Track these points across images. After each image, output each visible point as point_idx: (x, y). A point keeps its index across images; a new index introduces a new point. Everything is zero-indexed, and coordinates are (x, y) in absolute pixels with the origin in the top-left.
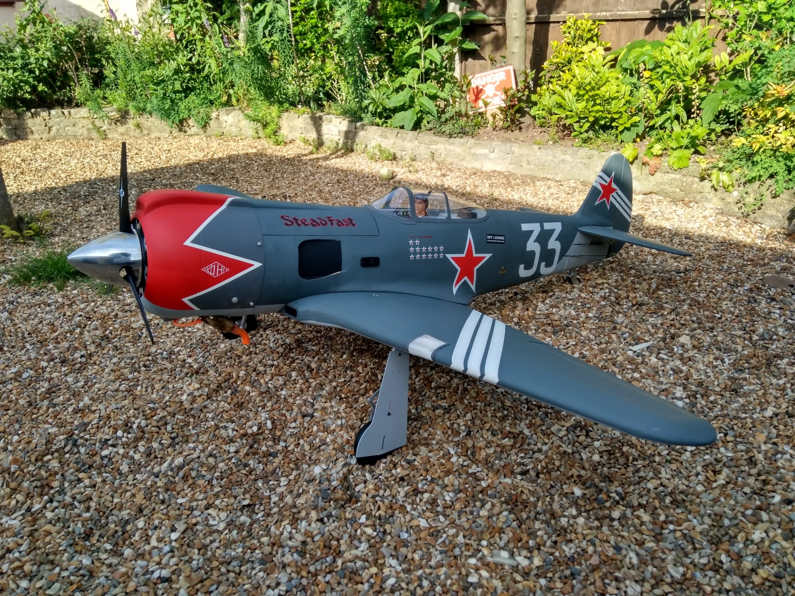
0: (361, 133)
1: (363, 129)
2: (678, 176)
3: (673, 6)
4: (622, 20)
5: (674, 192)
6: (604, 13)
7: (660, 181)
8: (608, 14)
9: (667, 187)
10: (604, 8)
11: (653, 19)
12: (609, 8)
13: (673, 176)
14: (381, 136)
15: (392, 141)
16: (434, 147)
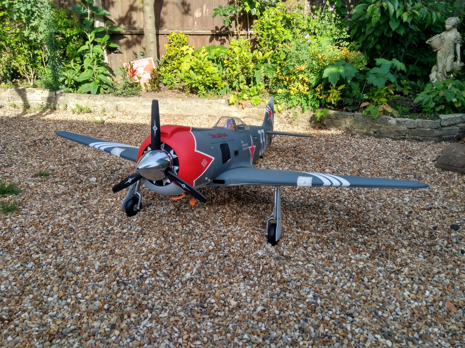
0: (61, 98)
1: (61, 95)
2: (256, 109)
3: (221, 29)
4: (198, 35)
5: (256, 116)
6: (188, 31)
7: (248, 111)
8: (190, 31)
9: (251, 114)
10: (187, 28)
11: (212, 35)
12: (190, 29)
13: (254, 108)
14: (77, 99)
15: (86, 101)
16: (117, 103)
